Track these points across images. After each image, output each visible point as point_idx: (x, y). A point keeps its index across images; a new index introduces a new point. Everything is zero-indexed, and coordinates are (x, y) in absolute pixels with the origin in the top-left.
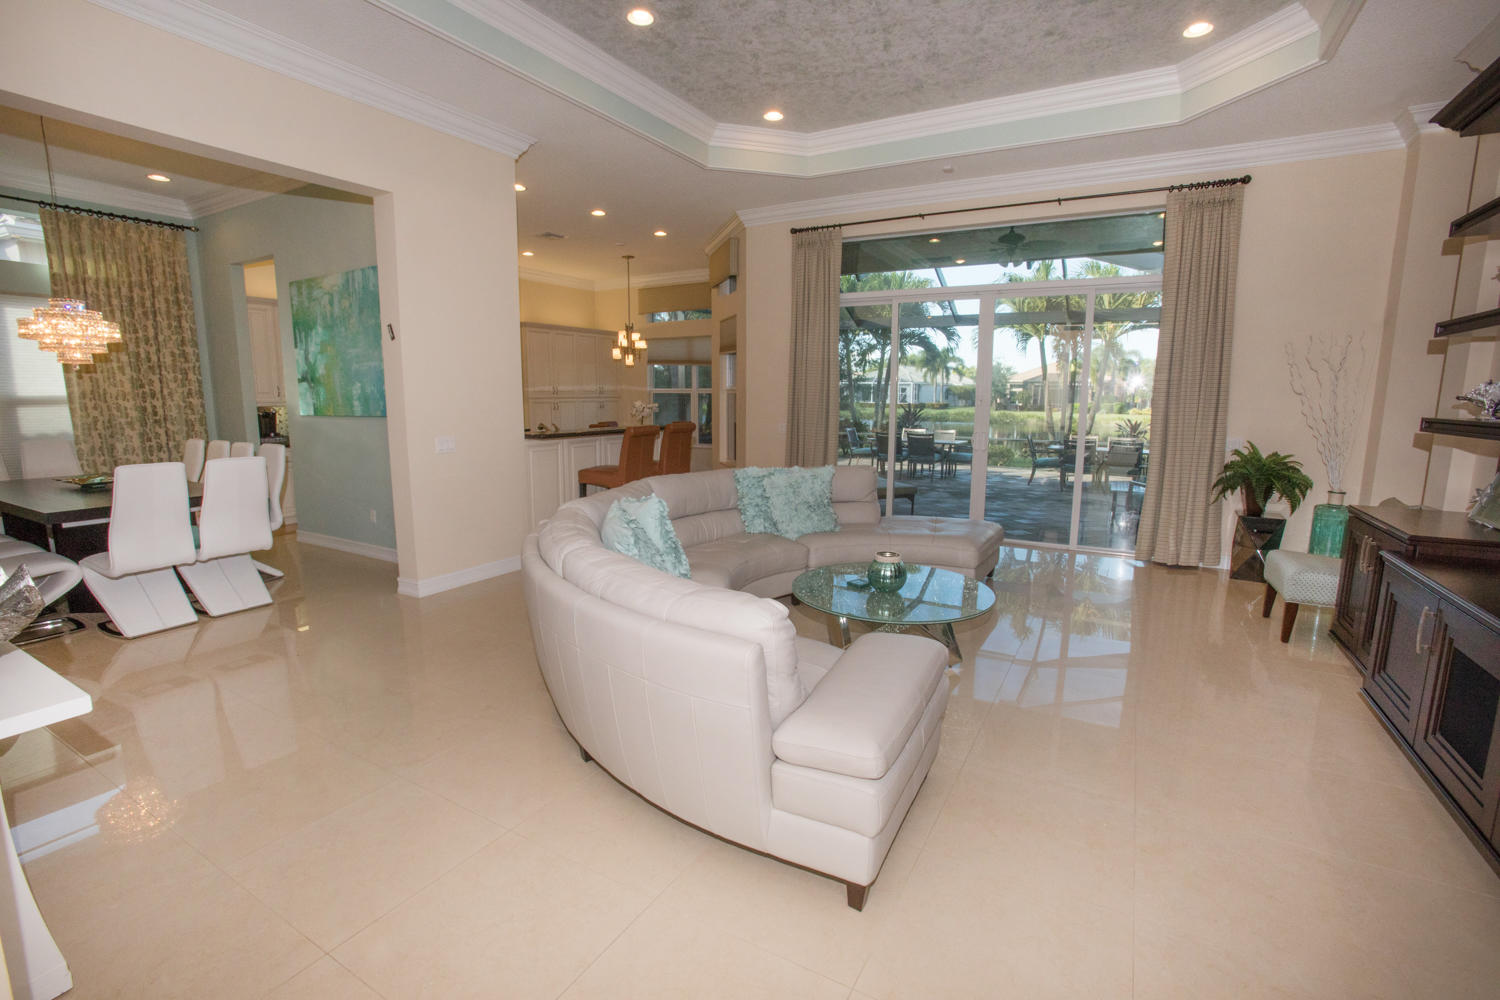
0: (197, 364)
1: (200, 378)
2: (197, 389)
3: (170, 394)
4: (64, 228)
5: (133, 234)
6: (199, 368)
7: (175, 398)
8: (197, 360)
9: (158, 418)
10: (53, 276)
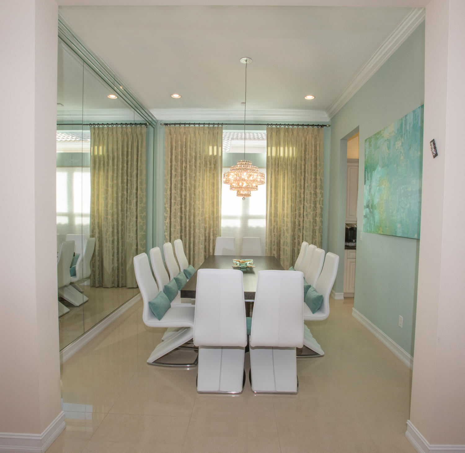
0: (322, 199)
1: (322, 206)
2: (320, 212)
3: (307, 215)
4: (274, 134)
5: (301, 134)
6: (322, 200)
7: (309, 217)
8: (322, 197)
9: (300, 227)
10: (268, 157)
